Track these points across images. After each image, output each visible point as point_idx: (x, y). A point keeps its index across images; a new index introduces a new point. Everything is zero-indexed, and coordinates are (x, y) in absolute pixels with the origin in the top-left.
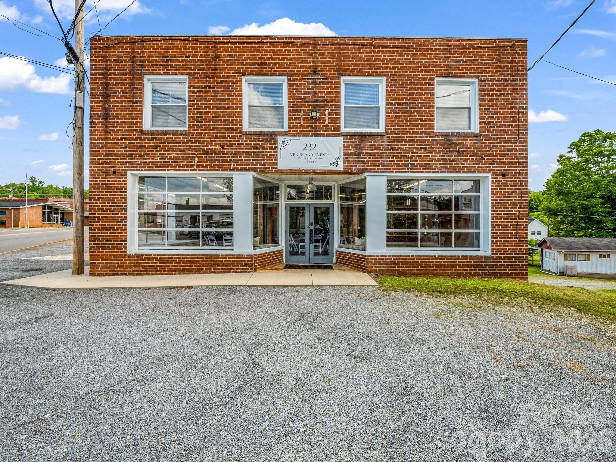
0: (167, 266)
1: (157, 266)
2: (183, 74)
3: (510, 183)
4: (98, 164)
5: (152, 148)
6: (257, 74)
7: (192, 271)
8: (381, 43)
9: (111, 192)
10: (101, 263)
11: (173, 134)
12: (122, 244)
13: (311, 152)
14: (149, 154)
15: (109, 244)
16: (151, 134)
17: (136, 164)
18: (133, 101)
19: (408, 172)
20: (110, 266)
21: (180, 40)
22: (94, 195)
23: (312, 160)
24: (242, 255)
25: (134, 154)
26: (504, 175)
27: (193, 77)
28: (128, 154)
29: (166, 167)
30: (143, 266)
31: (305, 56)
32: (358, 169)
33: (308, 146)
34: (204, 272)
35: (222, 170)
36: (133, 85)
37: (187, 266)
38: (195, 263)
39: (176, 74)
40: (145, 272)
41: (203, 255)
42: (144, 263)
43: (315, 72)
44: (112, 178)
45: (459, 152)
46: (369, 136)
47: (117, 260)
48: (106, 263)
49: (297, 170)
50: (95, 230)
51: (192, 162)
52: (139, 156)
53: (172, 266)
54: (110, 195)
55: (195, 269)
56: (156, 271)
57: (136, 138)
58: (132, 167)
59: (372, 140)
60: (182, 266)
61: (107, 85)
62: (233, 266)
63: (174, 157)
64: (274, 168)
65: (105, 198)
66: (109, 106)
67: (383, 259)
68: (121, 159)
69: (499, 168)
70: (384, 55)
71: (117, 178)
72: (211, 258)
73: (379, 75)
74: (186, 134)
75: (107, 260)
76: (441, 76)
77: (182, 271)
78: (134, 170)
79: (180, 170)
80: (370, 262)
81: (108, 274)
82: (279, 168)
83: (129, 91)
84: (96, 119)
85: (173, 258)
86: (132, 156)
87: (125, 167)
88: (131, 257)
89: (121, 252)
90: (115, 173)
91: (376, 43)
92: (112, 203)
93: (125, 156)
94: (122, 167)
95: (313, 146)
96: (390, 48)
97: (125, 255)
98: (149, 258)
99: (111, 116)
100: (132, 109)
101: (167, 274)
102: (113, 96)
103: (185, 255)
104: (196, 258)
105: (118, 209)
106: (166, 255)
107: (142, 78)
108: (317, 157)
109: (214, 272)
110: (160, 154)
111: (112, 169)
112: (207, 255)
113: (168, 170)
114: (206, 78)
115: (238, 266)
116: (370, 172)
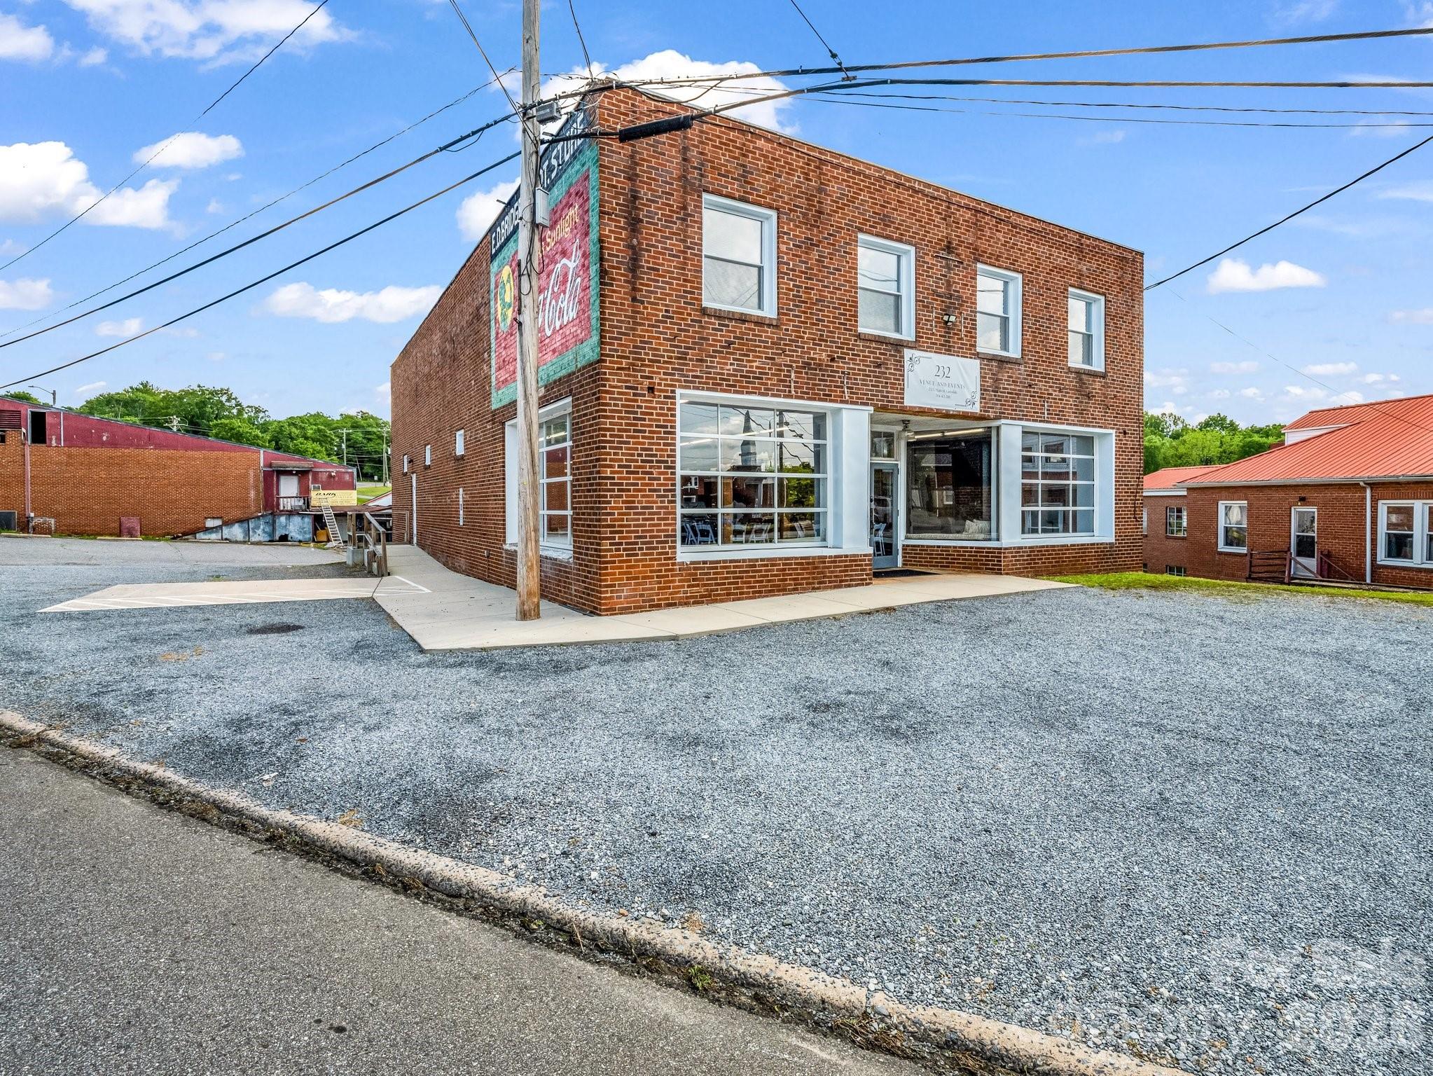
0: (745, 583)
1: (729, 583)
2: (771, 207)
3: (1130, 444)
4: (619, 369)
5: (721, 347)
6: (877, 235)
7: (785, 590)
8: (1019, 221)
9: (645, 431)
10: (625, 585)
11: (757, 323)
12: (667, 542)
13: (945, 380)
14: (715, 357)
15: (643, 543)
16: (719, 318)
17: (693, 376)
18: (684, 241)
19: (1044, 422)
20: (643, 590)
21: (766, 138)
22: (611, 436)
23: (946, 394)
25: (688, 354)
26: (1125, 433)
27: (786, 217)
28: (678, 352)
29: (744, 387)
30: (705, 585)
31: (937, 218)
32: (995, 412)
33: (941, 369)
34: (805, 590)
35: (831, 401)
36: (684, 208)
37: (779, 580)
38: (791, 574)
39: (760, 205)
40: (709, 598)
41: (802, 558)
42: (708, 579)
43: (949, 248)
44: (646, 401)
45: (1089, 398)
46: (1007, 362)
47: (658, 577)
48: (636, 584)
49: (927, 408)
50: (614, 514)
51: (785, 381)
52: (698, 360)
53: (755, 582)
54: (643, 437)
55: (790, 585)
56: (728, 594)
57: (692, 320)
58: (685, 381)
59: (1011, 369)
60: (769, 581)
61: (634, 196)
62: (846, 576)
63: (757, 367)
64: (899, 403)
65: (634, 443)
66: (639, 243)
68: (665, 362)
69: (1121, 423)
70: (1022, 241)
71: (658, 403)
72: (814, 563)
73: (1016, 271)
74: (775, 325)
75: (637, 578)
76: (1074, 286)
77: (770, 591)
78: (689, 388)
79: (767, 395)
80: (1007, 557)
81: (640, 607)
82: (908, 402)
83: (677, 218)
84: (613, 267)
85: (755, 566)
86: (686, 359)
87: (671, 380)
88: (684, 570)
89: (665, 559)
90: (651, 390)
91: (1013, 219)
92: (646, 455)
93: (671, 358)
94: (666, 380)
95: (946, 370)
96: (1027, 231)
97: (674, 564)
98: (716, 568)
99: (643, 267)
100: (684, 258)
101: (747, 598)
102: (647, 222)
104: (791, 564)
105: (660, 468)
106: (744, 561)
107: (699, 197)
108: (952, 389)
109: (818, 588)
110: (734, 359)
111: (647, 382)
113: (747, 393)
114: (806, 224)
115: (852, 575)
116: (1007, 418)
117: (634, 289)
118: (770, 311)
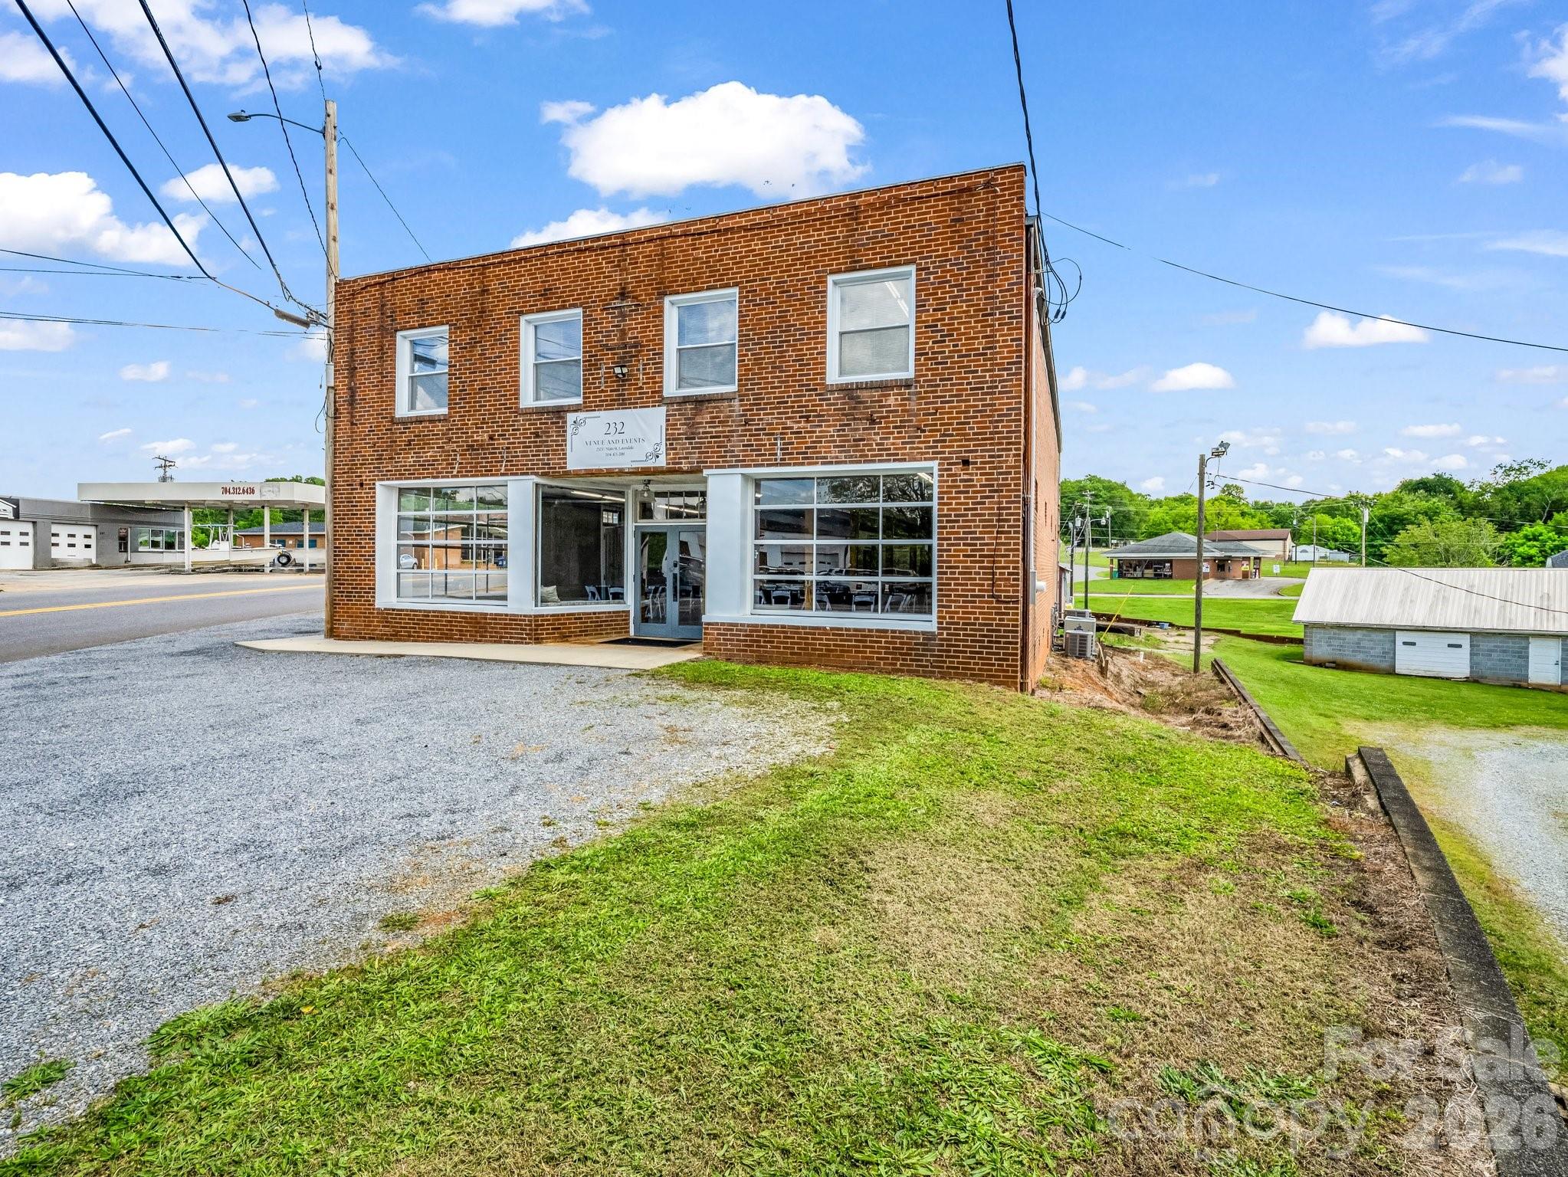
0: (421, 628)
2: (442, 324)
3: (979, 480)
4: (343, 473)
5: (405, 445)
6: (539, 311)
8: (730, 223)
9: (357, 514)
10: (346, 621)
11: (430, 421)
12: (370, 593)
13: (617, 437)
14: (401, 454)
15: (355, 592)
16: (403, 423)
17: (386, 471)
18: (382, 373)
19: (776, 465)
20: (356, 625)
21: (439, 270)
22: (339, 519)
23: (618, 452)
24: (518, 615)
25: (383, 455)
26: (966, 462)
27: (455, 328)
28: (377, 455)
30: (393, 627)
31: (607, 268)
32: (690, 463)
33: (613, 425)
34: (468, 641)
35: (492, 475)
36: (382, 349)
37: (447, 630)
38: (457, 626)
39: (433, 325)
40: (396, 635)
41: (466, 613)
42: (395, 623)
43: (623, 295)
44: (358, 493)
45: (873, 421)
46: (709, 401)
47: (364, 617)
48: (351, 621)
49: (596, 470)
50: (340, 572)
51: (453, 464)
52: (389, 459)
53: (428, 629)
54: (356, 518)
55: (457, 635)
56: (409, 636)
57: (386, 430)
58: (382, 475)
59: (715, 407)
60: (440, 630)
61: (353, 353)
62: (506, 633)
63: (430, 456)
64: (561, 468)
65: (351, 523)
66: (355, 384)
67: (732, 630)
68: (369, 464)
69: (954, 448)
70: (737, 246)
71: (365, 493)
72: (476, 618)
73: (726, 286)
74: (444, 419)
75: (353, 617)
76: (839, 271)
77: (440, 638)
78: (384, 480)
79: (438, 477)
80: (709, 634)
81: (354, 637)
82: (570, 467)
83: (377, 358)
84: (341, 405)
86: (381, 459)
87: (373, 476)
88: (380, 613)
89: (369, 605)
90: (361, 485)
91: (721, 225)
92: (358, 531)
93: (373, 460)
94: (370, 476)
95: (619, 427)
96: (746, 230)
97: (374, 609)
99: (357, 400)
100: (381, 385)
101: (422, 641)
102: (360, 368)
103: (444, 612)
104: (457, 618)
105: (366, 539)
106: (420, 611)
107: (394, 337)
108: (626, 445)
109: (480, 641)
110: (414, 453)
111: (358, 480)
112: (472, 613)
113: (425, 478)
114: (470, 327)
115: (512, 633)
116: (711, 467)
117: (352, 417)
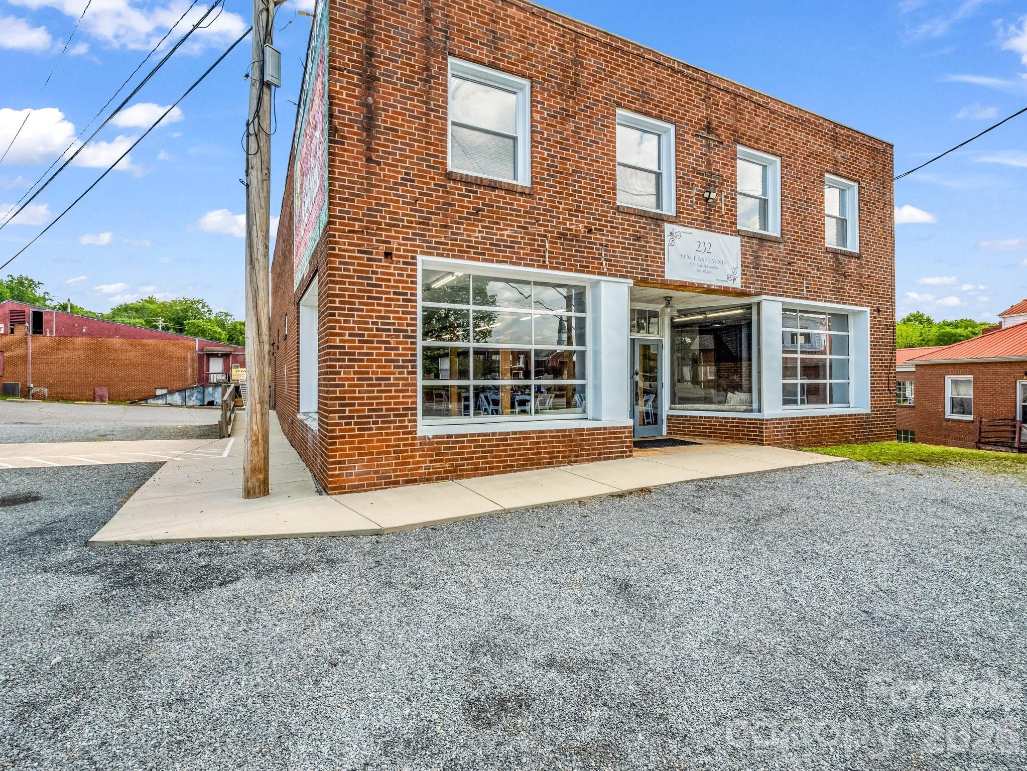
0: (495, 457)
1: (477, 458)
2: (523, 76)
3: (884, 321)
4: (350, 231)
5: (468, 213)
6: (636, 111)
7: (540, 464)
8: (777, 107)
9: (381, 299)
10: (357, 461)
11: (508, 191)
12: (406, 415)
13: (705, 256)
14: (462, 224)
15: (377, 416)
16: (466, 183)
17: (436, 243)
18: (428, 103)
19: (803, 298)
20: (378, 466)
22: (341, 302)
23: (707, 269)
24: (617, 428)
25: (431, 219)
26: (879, 310)
27: (539, 86)
28: (420, 217)
29: (494, 256)
30: (450, 460)
31: (696, 99)
32: (756, 288)
33: (702, 244)
34: (560, 463)
35: (588, 272)
36: (427, 69)
37: (532, 454)
38: (546, 448)
39: (511, 72)
40: (455, 473)
41: (557, 431)
42: (453, 454)
43: (709, 128)
44: (382, 267)
45: (845, 277)
46: (767, 241)
47: (395, 452)
48: (369, 460)
49: (689, 283)
50: (343, 386)
51: (539, 251)
52: (441, 226)
53: (506, 456)
54: (379, 305)
55: (545, 458)
56: (476, 469)
57: (435, 185)
58: (428, 247)
59: (771, 247)
60: (522, 455)
61: (370, 53)
62: (604, 448)
63: (508, 236)
64: (659, 276)
65: (368, 311)
66: (375, 102)
67: (781, 423)
68: (404, 227)
69: (875, 302)
70: (780, 127)
71: (395, 269)
72: (570, 436)
73: (775, 154)
74: (529, 194)
75: (371, 454)
76: (830, 172)
77: (523, 465)
78: (432, 254)
79: (519, 264)
80: (769, 428)
81: (374, 485)
82: (668, 276)
83: (419, 79)
84: (345, 125)
85: (506, 439)
86: (428, 224)
87: (412, 245)
88: (425, 444)
89: (404, 433)
90: (388, 255)
91: (771, 104)
92: (382, 324)
93: (412, 222)
94: (406, 245)
95: (707, 246)
96: (785, 117)
97: (414, 439)
98: (463, 442)
99: (380, 126)
100: (427, 120)
101: (497, 473)
102: (385, 81)
104: (545, 437)
105: (398, 337)
106: (494, 434)
107: (444, 59)
108: (712, 265)
109: (576, 462)
110: (483, 227)
111: (383, 247)
112: (564, 431)
113: (498, 262)
114: (562, 95)
115: (611, 448)
116: (768, 294)
117: (369, 149)
118: (524, 180)
